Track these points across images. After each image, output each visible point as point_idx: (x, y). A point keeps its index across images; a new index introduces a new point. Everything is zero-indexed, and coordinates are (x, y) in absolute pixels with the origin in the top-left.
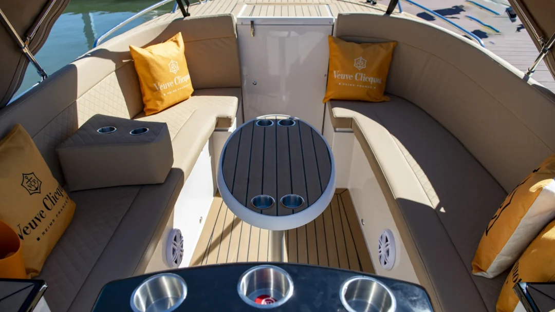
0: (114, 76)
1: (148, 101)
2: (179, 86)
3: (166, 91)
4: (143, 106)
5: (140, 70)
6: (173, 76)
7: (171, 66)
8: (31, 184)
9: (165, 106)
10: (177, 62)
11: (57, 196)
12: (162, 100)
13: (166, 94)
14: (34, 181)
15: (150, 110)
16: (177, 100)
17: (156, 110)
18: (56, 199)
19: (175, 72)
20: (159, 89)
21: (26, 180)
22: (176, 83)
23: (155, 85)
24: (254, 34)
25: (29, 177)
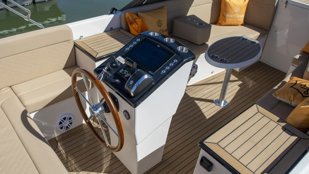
0: (211, 4)
1: (220, 19)
2: (236, 18)
3: (229, 18)
4: (218, 21)
5: (222, 6)
6: (235, 13)
7: (236, 8)
8: (160, 24)
9: (226, 24)
10: (239, 8)
11: (165, 31)
12: (225, 21)
13: (228, 19)
14: (161, 23)
15: (219, 23)
16: (233, 23)
17: (221, 24)
18: (164, 32)
19: (236, 11)
20: (226, 16)
21: (158, 22)
22: (235, 16)
23: (225, 14)
24: (285, 7)
25: (160, 21)
